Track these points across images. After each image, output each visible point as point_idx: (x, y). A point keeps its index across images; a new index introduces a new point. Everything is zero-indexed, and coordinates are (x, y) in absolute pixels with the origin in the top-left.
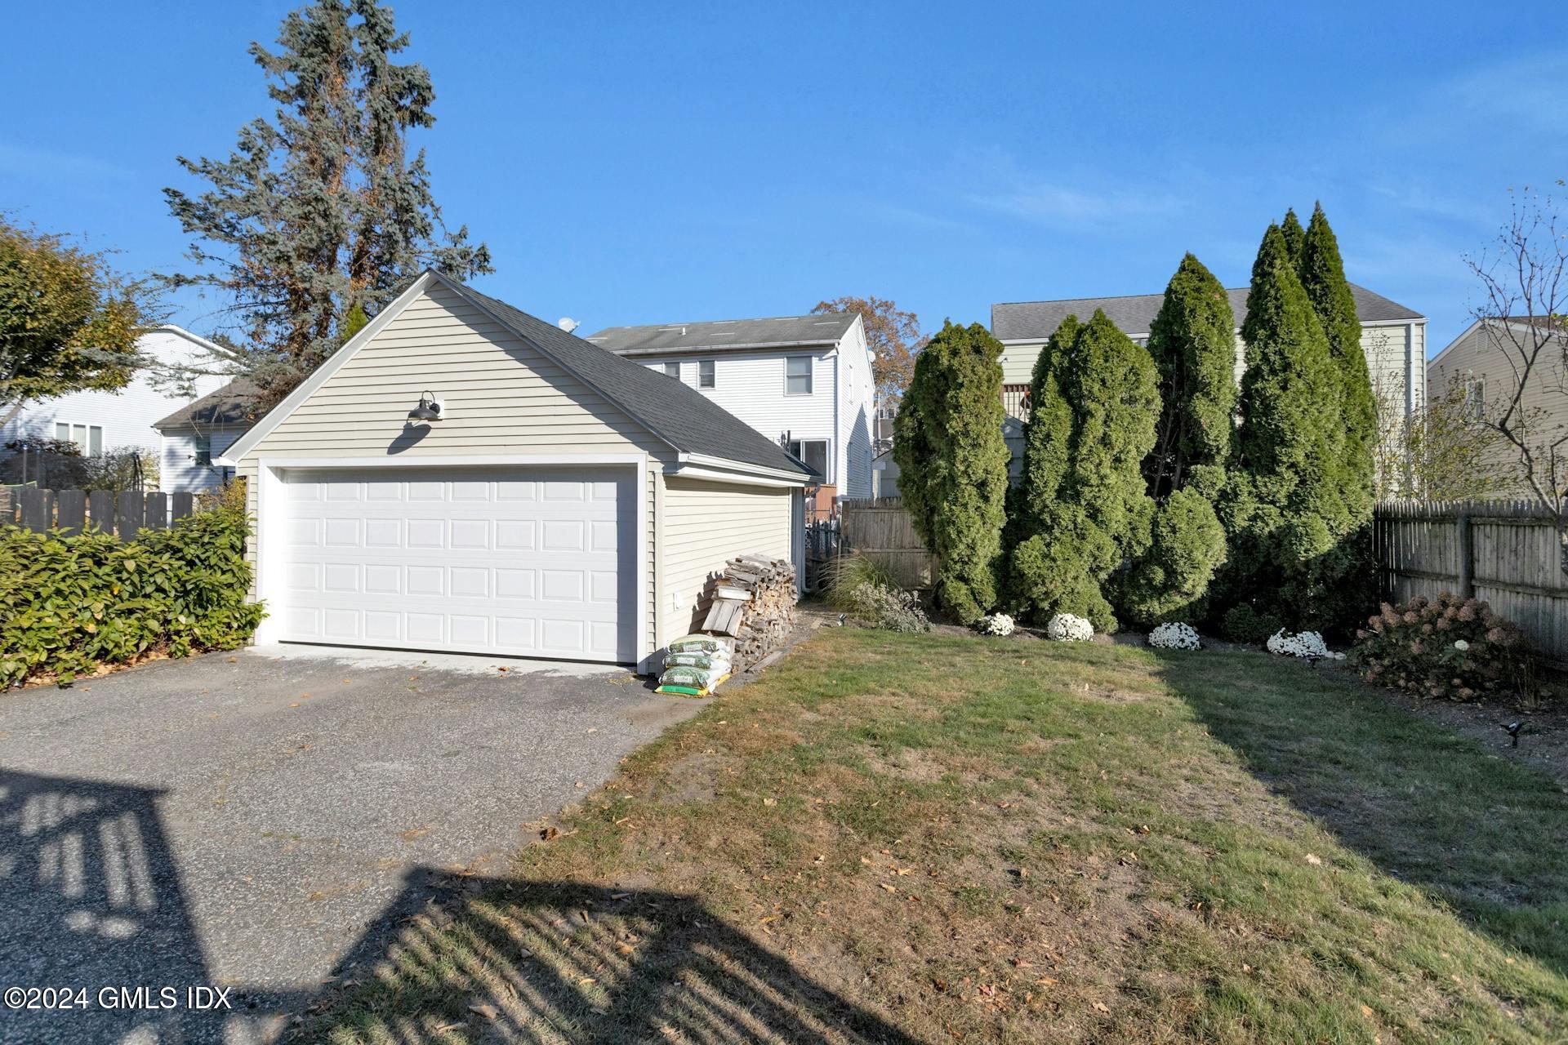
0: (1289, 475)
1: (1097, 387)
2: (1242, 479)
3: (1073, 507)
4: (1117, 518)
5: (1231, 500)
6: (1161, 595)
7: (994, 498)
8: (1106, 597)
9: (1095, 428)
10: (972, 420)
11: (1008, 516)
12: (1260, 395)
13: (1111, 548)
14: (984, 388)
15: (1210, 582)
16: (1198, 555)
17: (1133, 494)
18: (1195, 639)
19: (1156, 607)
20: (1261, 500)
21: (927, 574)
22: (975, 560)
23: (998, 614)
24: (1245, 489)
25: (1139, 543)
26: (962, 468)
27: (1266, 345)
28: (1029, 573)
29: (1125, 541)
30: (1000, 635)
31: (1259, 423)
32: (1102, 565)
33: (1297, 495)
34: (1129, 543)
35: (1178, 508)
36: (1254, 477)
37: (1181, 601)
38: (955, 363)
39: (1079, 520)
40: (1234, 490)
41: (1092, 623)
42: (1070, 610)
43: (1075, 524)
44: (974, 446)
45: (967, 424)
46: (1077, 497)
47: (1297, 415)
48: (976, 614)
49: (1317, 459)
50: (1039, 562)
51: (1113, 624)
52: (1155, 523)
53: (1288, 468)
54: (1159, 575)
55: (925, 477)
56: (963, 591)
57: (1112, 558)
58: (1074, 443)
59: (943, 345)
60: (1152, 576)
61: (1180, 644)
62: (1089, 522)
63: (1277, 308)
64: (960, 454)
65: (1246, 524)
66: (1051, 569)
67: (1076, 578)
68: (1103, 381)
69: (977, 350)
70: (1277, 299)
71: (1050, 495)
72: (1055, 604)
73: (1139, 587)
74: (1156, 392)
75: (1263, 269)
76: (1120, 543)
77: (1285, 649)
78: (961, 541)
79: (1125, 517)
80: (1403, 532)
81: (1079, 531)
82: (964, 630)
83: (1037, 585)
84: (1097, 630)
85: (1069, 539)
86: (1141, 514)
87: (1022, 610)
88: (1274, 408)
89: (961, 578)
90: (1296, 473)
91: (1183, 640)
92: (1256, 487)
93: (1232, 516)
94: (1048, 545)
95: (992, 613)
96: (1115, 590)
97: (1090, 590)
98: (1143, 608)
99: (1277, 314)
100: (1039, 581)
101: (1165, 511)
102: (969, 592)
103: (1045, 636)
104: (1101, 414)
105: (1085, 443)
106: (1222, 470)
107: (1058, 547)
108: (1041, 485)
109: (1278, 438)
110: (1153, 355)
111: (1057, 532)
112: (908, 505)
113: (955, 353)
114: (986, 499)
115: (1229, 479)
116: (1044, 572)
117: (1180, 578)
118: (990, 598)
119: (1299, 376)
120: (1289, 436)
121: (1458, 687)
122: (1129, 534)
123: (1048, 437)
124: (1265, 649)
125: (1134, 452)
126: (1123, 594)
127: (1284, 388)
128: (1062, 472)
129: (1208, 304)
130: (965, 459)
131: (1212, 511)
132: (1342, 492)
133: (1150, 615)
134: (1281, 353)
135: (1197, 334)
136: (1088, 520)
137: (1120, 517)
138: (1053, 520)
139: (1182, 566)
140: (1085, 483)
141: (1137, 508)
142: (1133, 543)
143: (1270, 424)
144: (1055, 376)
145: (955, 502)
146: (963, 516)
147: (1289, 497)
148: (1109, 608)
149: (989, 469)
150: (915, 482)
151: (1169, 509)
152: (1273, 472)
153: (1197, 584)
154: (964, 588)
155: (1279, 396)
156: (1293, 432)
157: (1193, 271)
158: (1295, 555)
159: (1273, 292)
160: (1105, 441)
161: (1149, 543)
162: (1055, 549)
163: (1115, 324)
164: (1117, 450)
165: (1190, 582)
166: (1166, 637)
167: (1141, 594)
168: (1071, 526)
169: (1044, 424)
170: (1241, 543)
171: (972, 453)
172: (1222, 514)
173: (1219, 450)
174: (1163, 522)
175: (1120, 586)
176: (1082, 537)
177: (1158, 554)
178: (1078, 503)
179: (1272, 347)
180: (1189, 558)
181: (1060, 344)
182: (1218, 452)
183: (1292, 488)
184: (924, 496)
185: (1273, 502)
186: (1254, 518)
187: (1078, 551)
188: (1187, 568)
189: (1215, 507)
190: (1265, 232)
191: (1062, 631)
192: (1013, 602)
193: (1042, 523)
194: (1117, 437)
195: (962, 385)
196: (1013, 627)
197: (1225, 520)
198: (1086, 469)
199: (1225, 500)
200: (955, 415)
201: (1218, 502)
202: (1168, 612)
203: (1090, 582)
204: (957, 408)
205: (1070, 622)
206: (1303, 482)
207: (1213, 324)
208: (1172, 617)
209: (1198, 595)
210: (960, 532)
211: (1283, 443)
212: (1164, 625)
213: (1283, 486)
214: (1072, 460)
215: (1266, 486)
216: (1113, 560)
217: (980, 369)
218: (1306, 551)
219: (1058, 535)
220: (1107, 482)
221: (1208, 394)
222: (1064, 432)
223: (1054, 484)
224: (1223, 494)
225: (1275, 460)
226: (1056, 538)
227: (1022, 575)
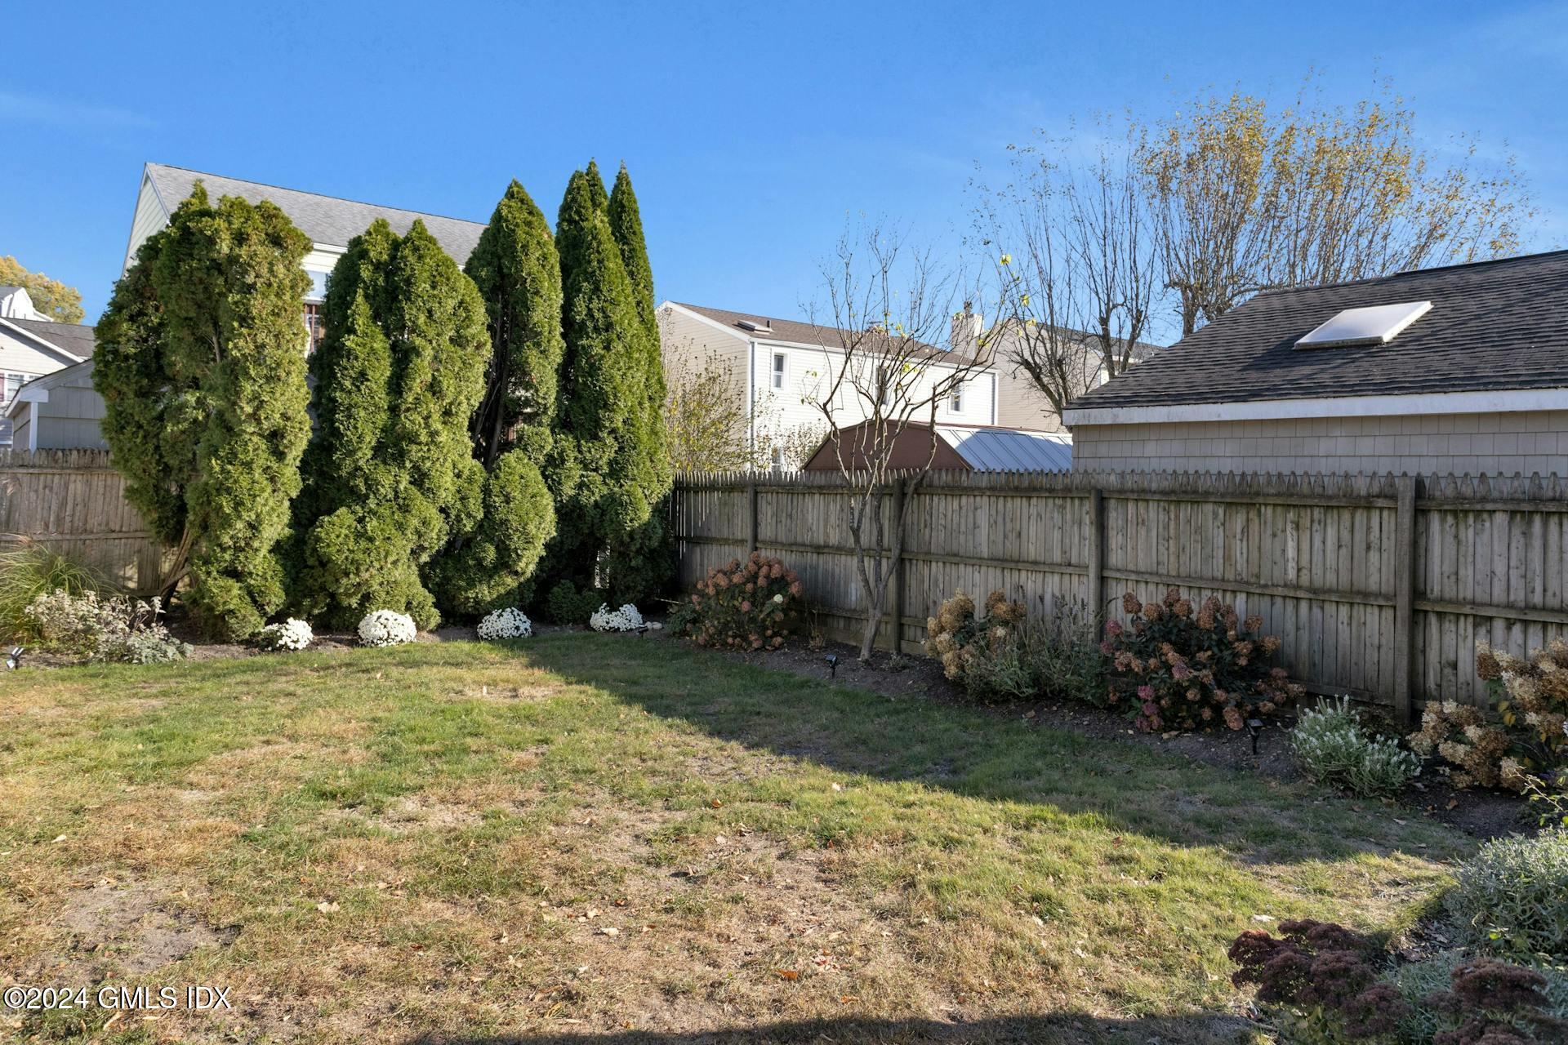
0: (609, 440)
1: (422, 319)
2: (567, 442)
3: (394, 470)
4: (446, 485)
5: (557, 466)
6: (491, 577)
7: (290, 458)
8: (425, 586)
9: (422, 371)
10: (270, 341)
11: (304, 480)
12: (586, 353)
13: (438, 523)
14: (287, 297)
15: (541, 558)
16: (531, 528)
17: (461, 456)
18: (528, 624)
19: (485, 592)
20: (586, 467)
21: (131, 571)
22: (256, 544)
23: (291, 620)
24: (572, 454)
25: (469, 515)
26: (249, 409)
27: (590, 299)
28: (339, 559)
29: (453, 513)
30: (296, 649)
31: (585, 383)
32: (426, 544)
33: (617, 463)
34: (458, 516)
35: (511, 474)
36: (579, 441)
37: (511, 582)
38: (243, 252)
39: (402, 487)
40: (561, 454)
41: (414, 620)
42: (386, 605)
43: (396, 493)
44: (269, 379)
45: (263, 346)
46: (400, 457)
47: (618, 379)
48: (255, 624)
49: (633, 425)
50: (351, 544)
51: (436, 617)
52: (486, 491)
53: (610, 433)
54: (490, 554)
55: (160, 418)
56: (235, 592)
57: (437, 535)
58: (396, 385)
59: (220, 223)
60: (483, 554)
61: (515, 633)
62: (414, 490)
63: (599, 262)
64: (248, 388)
65: (572, 492)
66: (367, 551)
67: (395, 563)
68: (430, 312)
69: (276, 241)
70: (598, 252)
71: (365, 454)
72: (367, 598)
73: (466, 570)
74: (486, 337)
75: (570, 215)
76: (448, 516)
77: (611, 625)
78: (239, 517)
79: (454, 484)
80: (695, 500)
81: (401, 501)
82: (236, 649)
83: (347, 574)
84: (419, 628)
85: (388, 513)
86: (470, 481)
87: (316, 612)
88: (600, 369)
89: (233, 573)
90: (616, 439)
91: (517, 628)
92: (580, 452)
93: (560, 484)
94: (361, 520)
95: (280, 618)
96: (437, 575)
97: (407, 576)
98: (471, 594)
99: (600, 268)
100: (353, 569)
101: (497, 477)
102: (243, 593)
103: (356, 642)
104: (428, 353)
105: (410, 389)
106: (548, 432)
107: (375, 522)
108: (355, 440)
109: (602, 402)
110: (480, 290)
111: (372, 503)
112: (123, 462)
113: (240, 238)
114: (280, 456)
115: (556, 442)
116: (360, 556)
117: (514, 555)
118: (276, 598)
119: (619, 338)
120: (611, 401)
121: (772, 637)
122: (458, 505)
123: (362, 376)
124: (589, 627)
125: (464, 406)
126: (447, 580)
127: (607, 348)
128: (380, 424)
129: (539, 243)
130: (256, 397)
131: (540, 477)
132: (652, 461)
133: (477, 602)
134: (602, 310)
135: (529, 274)
136: (413, 487)
137: (448, 485)
138: (369, 487)
139: (516, 541)
140: (413, 439)
141: (466, 473)
142: (463, 516)
143: (595, 386)
144: (366, 296)
145: (232, 457)
146: (244, 481)
147: (610, 463)
148: (431, 599)
149: (290, 413)
150: (140, 427)
151: (502, 475)
152: (595, 437)
153: (528, 562)
154: (236, 588)
155: (603, 357)
156: (615, 396)
157: (522, 201)
158: (621, 525)
159: (595, 244)
160: (434, 388)
161: (480, 515)
162: (372, 525)
163: (440, 244)
164: (447, 401)
165: (524, 560)
166: (500, 626)
167: (470, 578)
168: (391, 496)
169: (356, 358)
170: (568, 513)
171: (266, 388)
172: (549, 481)
173: (546, 409)
174: (496, 490)
175: (443, 570)
176: (405, 509)
177: (491, 527)
178: (402, 466)
179: (595, 305)
180: (525, 533)
181: (372, 254)
182: (545, 412)
183: (613, 455)
184: (157, 448)
185: (596, 470)
186: (581, 486)
187: (401, 527)
188: (520, 544)
189: (543, 474)
190: (570, 176)
191: (382, 633)
192: (306, 602)
193: (352, 490)
194: (448, 385)
195: (253, 286)
196: (311, 636)
197: (554, 487)
198: (412, 421)
199: (552, 465)
200: (244, 331)
201: (545, 468)
202: (498, 597)
203: (409, 567)
204: (245, 320)
205: (391, 619)
206: (621, 449)
207: (543, 266)
208: (501, 603)
209: (528, 575)
210: (238, 504)
211: (606, 406)
212: (495, 613)
213: (604, 452)
214: (394, 410)
215: (590, 452)
216: (439, 539)
217: (280, 269)
218: (631, 521)
219: (373, 506)
220: (439, 439)
221: (538, 345)
222: (382, 372)
223: (370, 439)
224: (550, 458)
225: (597, 424)
226: (371, 511)
227: (324, 563)
